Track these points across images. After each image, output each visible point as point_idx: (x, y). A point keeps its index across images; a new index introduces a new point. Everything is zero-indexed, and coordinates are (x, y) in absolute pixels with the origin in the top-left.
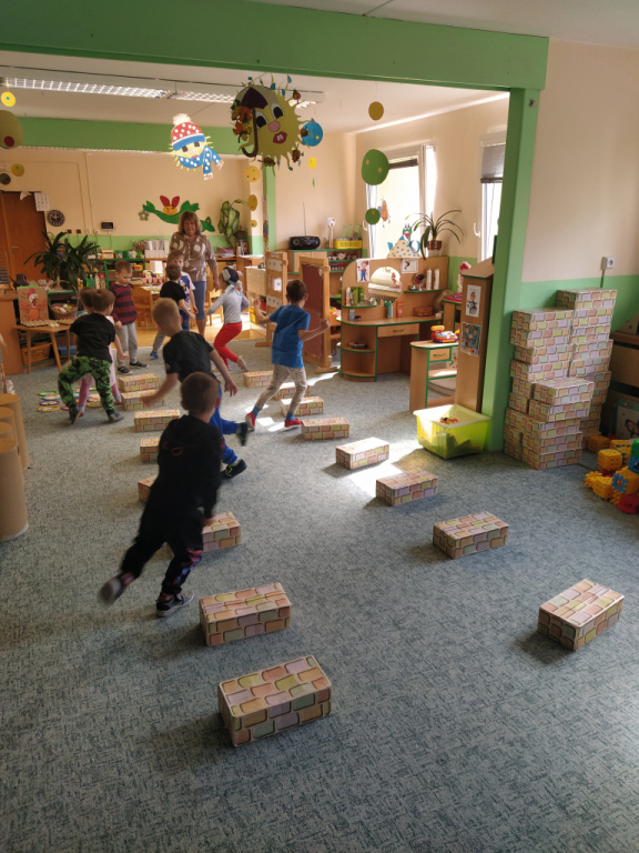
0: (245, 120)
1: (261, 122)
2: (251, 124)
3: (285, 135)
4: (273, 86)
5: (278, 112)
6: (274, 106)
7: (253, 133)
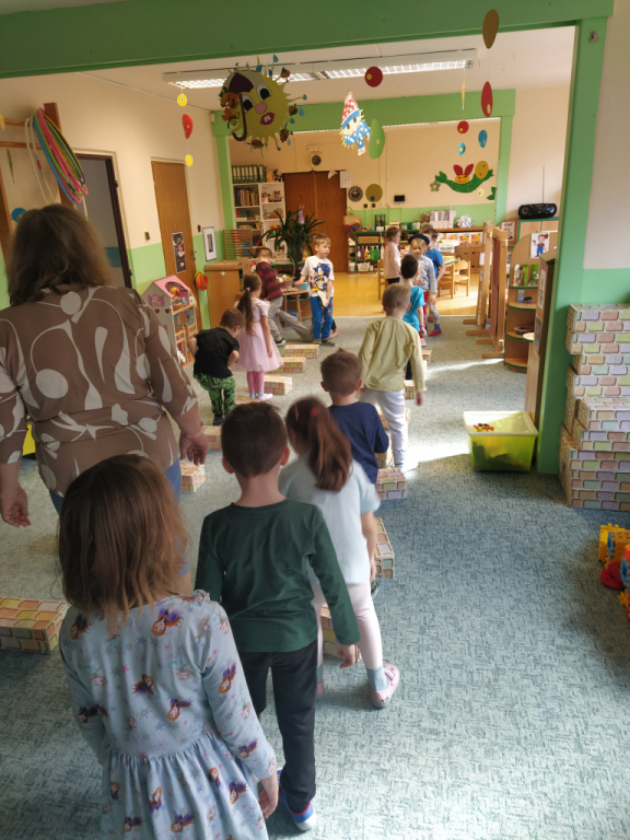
0: (233, 105)
1: (248, 105)
2: (239, 108)
3: (272, 115)
4: (259, 68)
5: (265, 94)
6: (260, 88)
7: (241, 117)
